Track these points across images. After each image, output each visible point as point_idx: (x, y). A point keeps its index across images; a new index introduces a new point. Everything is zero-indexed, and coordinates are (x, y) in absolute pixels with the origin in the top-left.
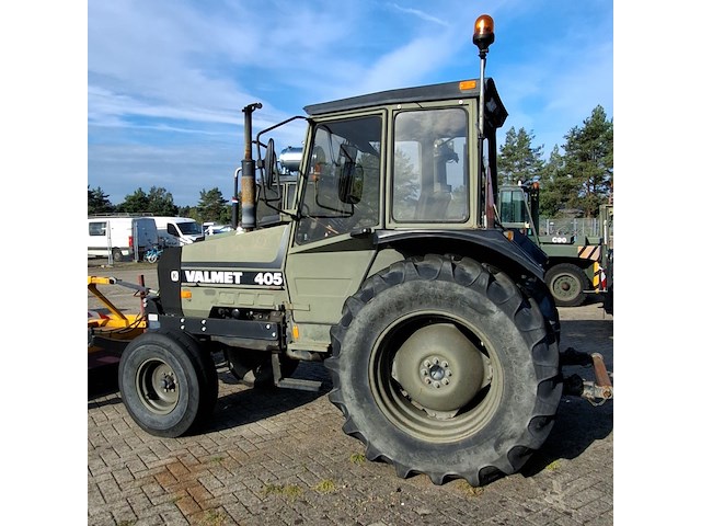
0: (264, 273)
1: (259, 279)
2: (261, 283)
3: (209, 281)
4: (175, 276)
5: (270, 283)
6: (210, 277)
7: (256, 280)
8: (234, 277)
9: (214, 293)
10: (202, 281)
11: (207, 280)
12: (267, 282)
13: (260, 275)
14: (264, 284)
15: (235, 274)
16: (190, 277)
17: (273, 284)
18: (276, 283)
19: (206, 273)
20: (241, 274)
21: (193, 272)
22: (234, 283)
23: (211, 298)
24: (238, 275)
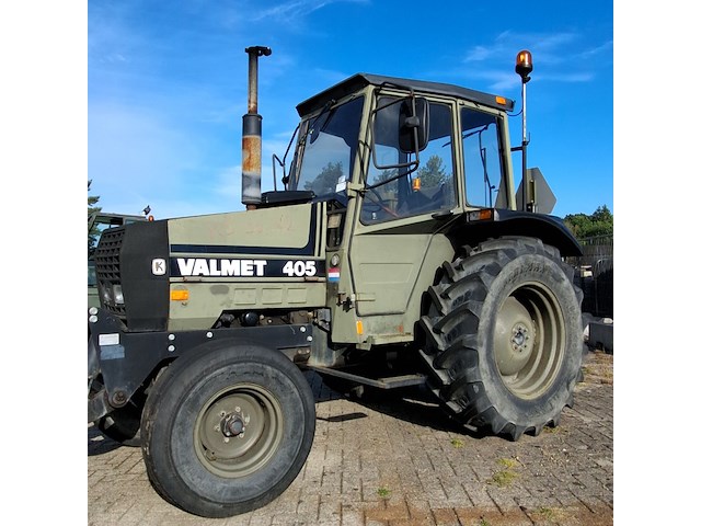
0: (294, 262)
1: (288, 269)
2: (291, 274)
3: (218, 273)
4: (159, 267)
5: (301, 274)
6: (219, 268)
7: (285, 270)
8: (255, 267)
9: (226, 291)
10: (206, 273)
11: (214, 272)
12: (298, 274)
13: (290, 264)
14: (295, 275)
15: (256, 262)
16: (185, 268)
17: (305, 275)
18: (308, 273)
19: (213, 263)
20: (265, 263)
21: (191, 261)
22: (255, 275)
23: (221, 298)
24: (261, 265)
